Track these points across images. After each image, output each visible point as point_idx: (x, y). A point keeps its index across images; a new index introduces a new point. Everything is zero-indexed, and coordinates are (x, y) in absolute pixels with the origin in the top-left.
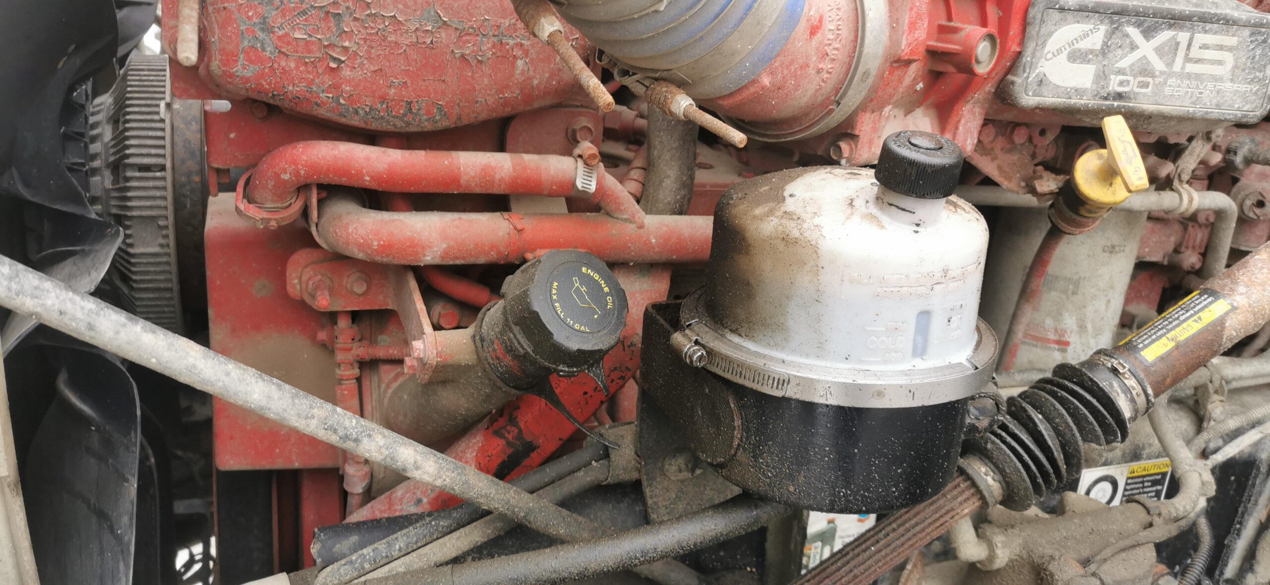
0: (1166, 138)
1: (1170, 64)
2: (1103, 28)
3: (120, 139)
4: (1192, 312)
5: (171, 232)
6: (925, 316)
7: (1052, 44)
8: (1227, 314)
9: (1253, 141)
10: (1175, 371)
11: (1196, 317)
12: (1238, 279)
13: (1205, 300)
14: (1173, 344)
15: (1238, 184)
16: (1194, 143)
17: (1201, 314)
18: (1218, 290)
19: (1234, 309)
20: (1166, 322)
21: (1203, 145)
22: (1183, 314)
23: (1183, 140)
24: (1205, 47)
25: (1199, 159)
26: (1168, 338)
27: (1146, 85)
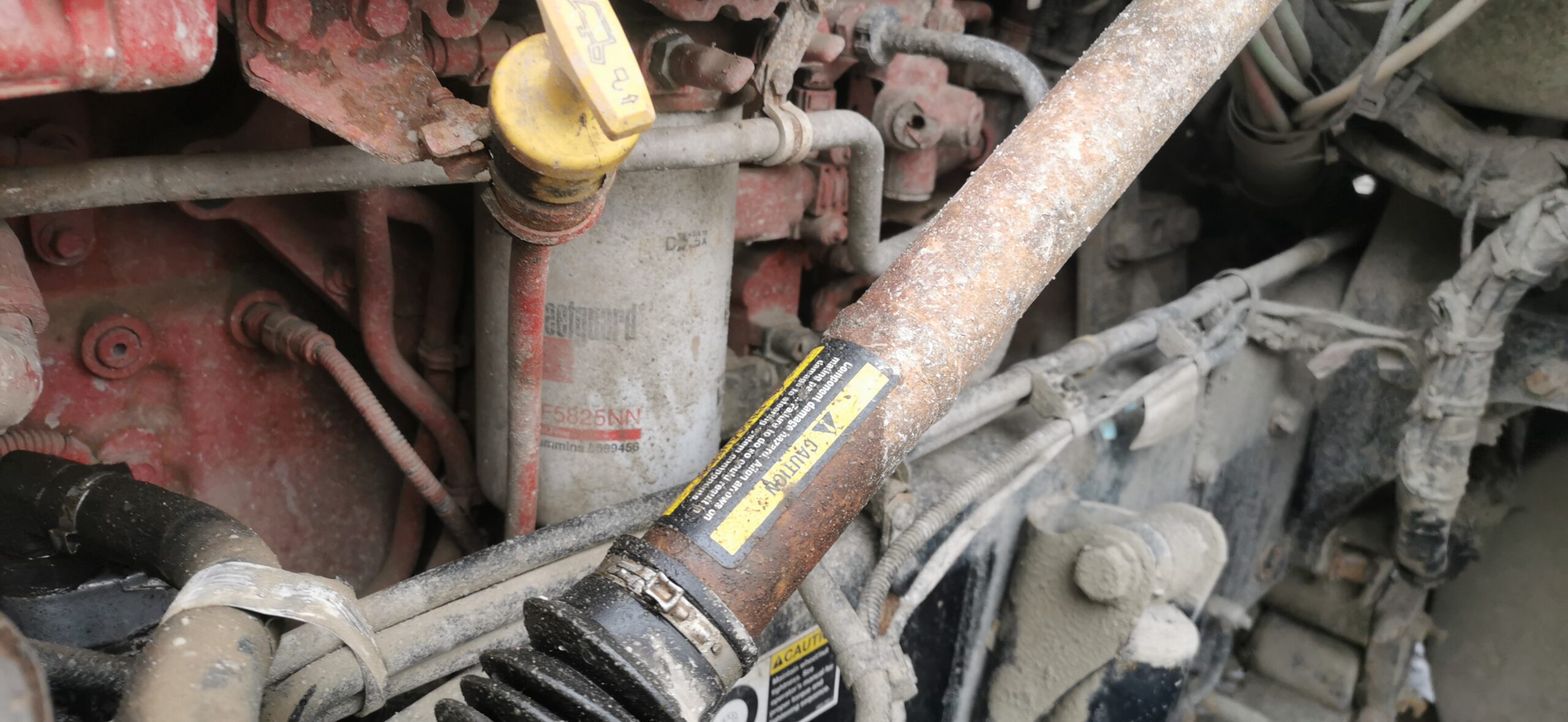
0: (735, 10)
4: (810, 406)
8: (882, 396)
9: (891, 13)
10: (792, 561)
11: (819, 419)
12: (895, 309)
13: (835, 370)
14: (780, 496)
15: (884, 92)
16: (788, 15)
17: (830, 408)
18: (859, 343)
19: (895, 381)
20: (761, 441)
21: (806, 20)
22: (794, 414)
23: (767, 12)
25: (804, 49)
26: (766, 483)
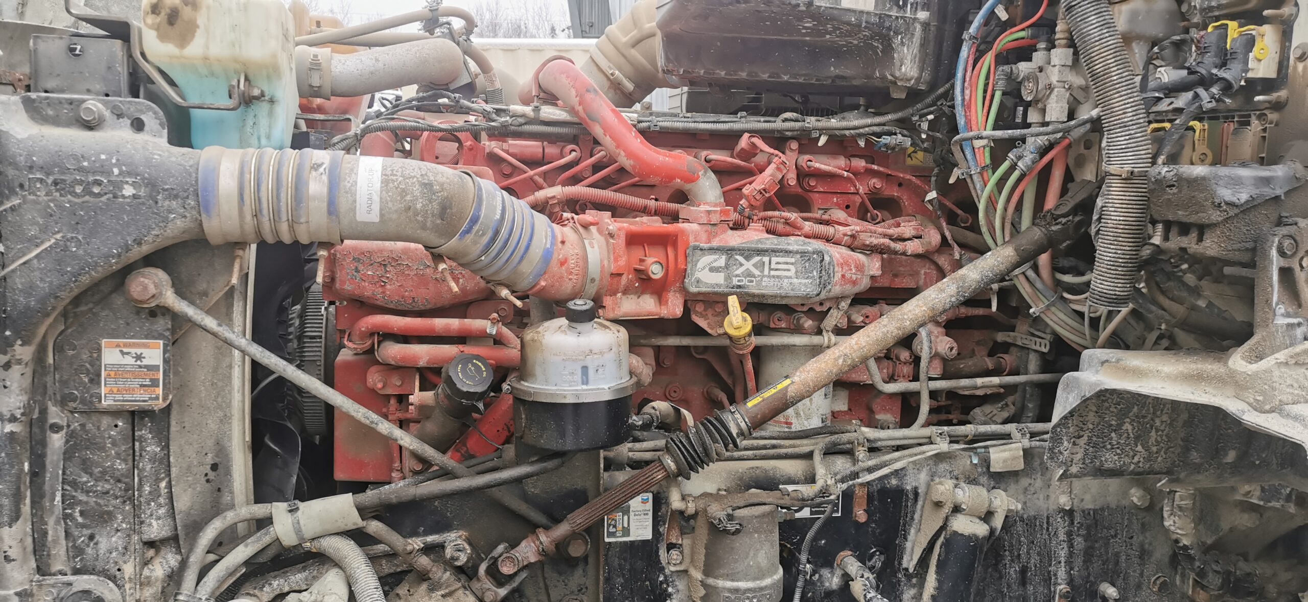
0: (814, 309)
1: (762, 271)
2: (724, 257)
3: (302, 325)
5: (322, 368)
6: (585, 369)
7: (700, 265)
8: (789, 385)
10: (762, 411)
16: (832, 310)
19: (793, 382)
23: (825, 309)
24: (778, 263)
25: (837, 319)
27: (752, 281)
